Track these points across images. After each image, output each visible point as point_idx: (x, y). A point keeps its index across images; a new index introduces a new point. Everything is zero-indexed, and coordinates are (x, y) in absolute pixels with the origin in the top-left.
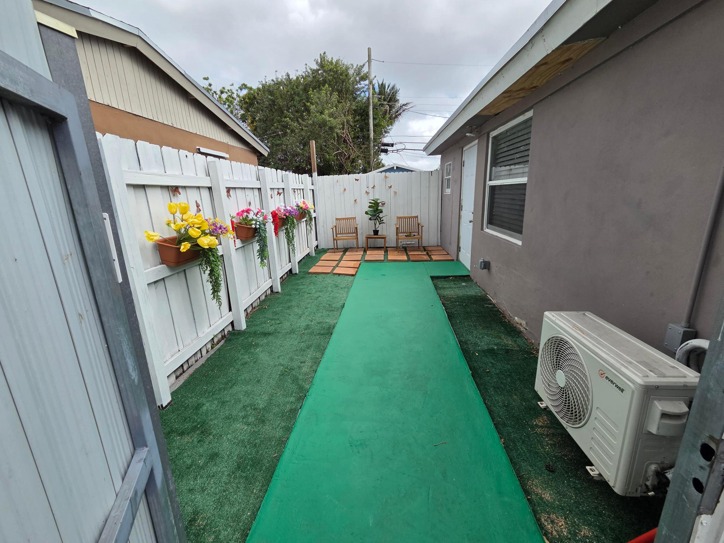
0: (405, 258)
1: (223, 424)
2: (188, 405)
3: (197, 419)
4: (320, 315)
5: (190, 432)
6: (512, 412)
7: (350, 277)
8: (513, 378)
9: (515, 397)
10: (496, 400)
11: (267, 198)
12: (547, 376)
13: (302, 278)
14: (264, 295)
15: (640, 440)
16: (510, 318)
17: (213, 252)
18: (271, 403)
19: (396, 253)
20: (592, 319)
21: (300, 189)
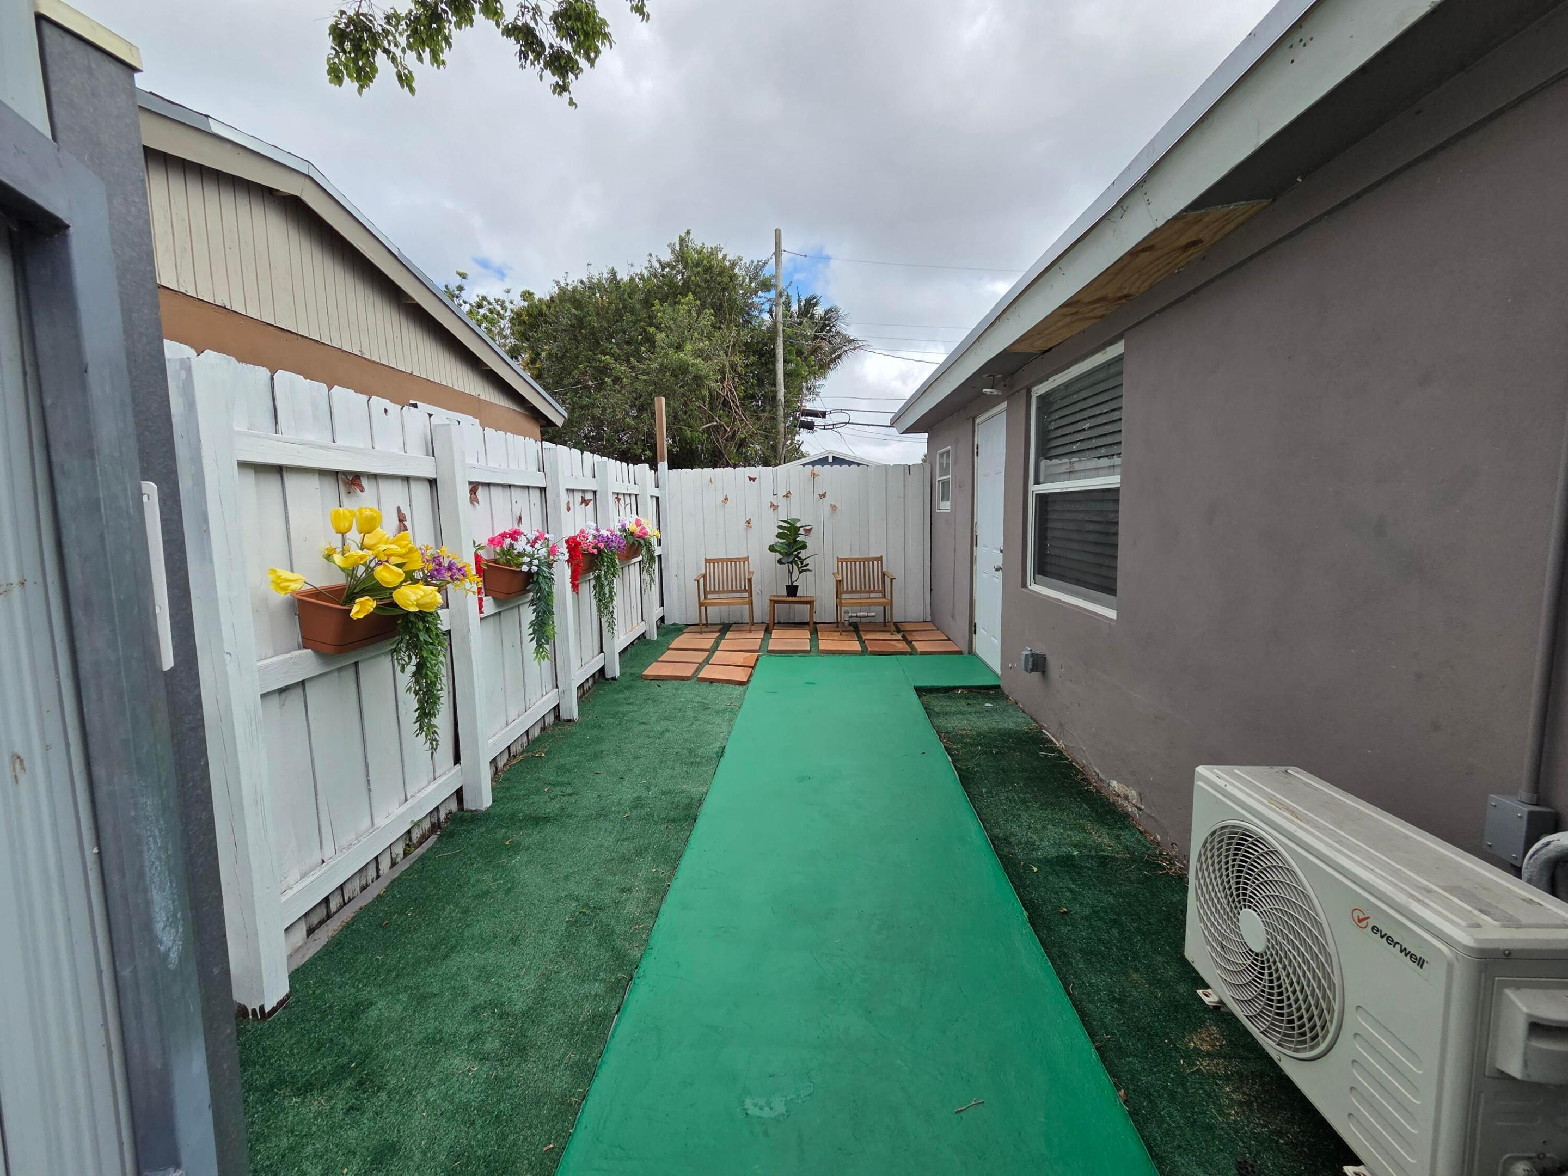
0: (856, 646)
1: (416, 1057)
2: (331, 1007)
3: (351, 1046)
4: (667, 773)
5: (328, 1082)
6: (1134, 1015)
7: (737, 687)
8: (1124, 927)
9: (1135, 976)
10: (1091, 984)
11: (557, 508)
12: (1216, 923)
13: (627, 688)
14: (540, 726)
15: (1483, 1095)
16: (1099, 782)
17: (428, 622)
18: (544, 1000)
19: (836, 635)
20: (1307, 784)
21: (630, 495)
